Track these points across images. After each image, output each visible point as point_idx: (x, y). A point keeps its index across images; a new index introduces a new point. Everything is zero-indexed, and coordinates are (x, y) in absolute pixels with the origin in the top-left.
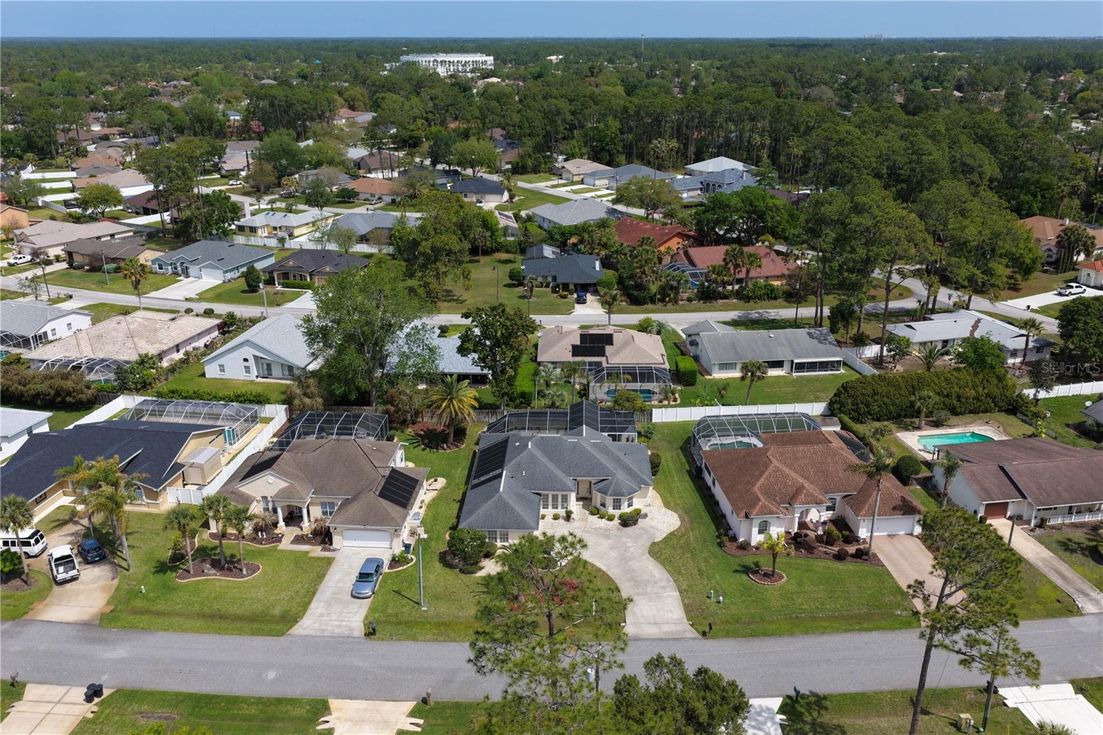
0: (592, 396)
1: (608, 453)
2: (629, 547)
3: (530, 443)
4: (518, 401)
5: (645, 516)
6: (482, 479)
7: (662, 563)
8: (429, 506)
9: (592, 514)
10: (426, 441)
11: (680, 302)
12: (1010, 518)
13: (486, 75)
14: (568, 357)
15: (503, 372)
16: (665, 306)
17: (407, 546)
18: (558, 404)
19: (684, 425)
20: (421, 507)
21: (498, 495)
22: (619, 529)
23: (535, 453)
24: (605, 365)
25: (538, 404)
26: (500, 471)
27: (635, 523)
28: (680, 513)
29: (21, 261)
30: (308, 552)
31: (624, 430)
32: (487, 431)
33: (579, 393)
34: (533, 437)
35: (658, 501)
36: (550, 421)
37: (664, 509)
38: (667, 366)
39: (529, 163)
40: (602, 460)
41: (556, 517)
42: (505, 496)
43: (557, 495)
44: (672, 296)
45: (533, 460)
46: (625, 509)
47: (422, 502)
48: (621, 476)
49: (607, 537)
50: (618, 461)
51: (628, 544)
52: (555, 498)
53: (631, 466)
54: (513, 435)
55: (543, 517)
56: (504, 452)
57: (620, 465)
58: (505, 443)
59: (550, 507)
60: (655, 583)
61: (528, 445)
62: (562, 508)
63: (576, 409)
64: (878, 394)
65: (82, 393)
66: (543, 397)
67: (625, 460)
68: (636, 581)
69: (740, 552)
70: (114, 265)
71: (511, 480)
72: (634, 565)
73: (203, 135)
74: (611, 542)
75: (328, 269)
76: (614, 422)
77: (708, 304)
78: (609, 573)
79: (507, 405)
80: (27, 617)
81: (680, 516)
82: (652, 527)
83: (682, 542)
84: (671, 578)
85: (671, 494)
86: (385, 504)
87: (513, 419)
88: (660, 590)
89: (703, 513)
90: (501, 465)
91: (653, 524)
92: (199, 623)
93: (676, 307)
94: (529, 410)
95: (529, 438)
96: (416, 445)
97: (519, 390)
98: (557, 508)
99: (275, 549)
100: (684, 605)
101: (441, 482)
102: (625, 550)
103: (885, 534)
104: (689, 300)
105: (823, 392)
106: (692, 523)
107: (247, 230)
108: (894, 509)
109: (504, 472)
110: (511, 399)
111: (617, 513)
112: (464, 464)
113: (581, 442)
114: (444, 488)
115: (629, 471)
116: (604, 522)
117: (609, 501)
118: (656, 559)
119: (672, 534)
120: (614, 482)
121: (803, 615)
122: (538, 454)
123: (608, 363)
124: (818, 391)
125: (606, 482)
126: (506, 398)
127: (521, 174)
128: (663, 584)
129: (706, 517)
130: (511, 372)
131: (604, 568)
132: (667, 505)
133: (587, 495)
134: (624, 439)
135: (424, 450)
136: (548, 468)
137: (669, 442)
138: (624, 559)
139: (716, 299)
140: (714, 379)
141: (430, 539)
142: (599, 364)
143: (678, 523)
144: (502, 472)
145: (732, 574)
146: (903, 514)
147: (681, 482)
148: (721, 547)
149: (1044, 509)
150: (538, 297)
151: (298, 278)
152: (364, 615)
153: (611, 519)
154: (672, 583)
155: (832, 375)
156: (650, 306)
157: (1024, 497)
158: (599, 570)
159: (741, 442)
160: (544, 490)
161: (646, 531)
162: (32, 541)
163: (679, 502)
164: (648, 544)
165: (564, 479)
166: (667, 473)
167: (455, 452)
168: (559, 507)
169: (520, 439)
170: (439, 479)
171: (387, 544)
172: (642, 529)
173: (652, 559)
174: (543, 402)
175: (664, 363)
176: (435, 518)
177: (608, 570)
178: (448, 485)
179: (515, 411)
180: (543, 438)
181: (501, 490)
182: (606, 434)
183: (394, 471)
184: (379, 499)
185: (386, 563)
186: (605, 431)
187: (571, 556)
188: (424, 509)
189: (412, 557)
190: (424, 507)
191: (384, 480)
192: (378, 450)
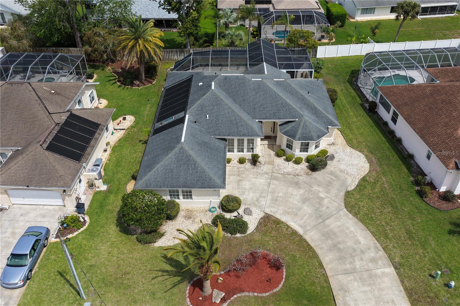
0: (263, 36)
1: (292, 92)
2: (323, 199)
3: (213, 83)
4: (201, 41)
5: (332, 157)
6: (165, 122)
7: (362, 221)
8: (114, 149)
9: (278, 155)
10: (122, 79)
14: (242, 4)
15: (188, 14)
17: (80, 207)
18: (237, 43)
19: (344, 60)
20: (105, 151)
21: (179, 146)
22: (307, 174)
23: (219, 94)
24: (272, 10)
25: (219, 44)
26: (181, 115)
27: (324, 165)
28: (365, 152)
31: (299, 66)
32: (174, 69)
33: (252, 34)
34: (216, 76)
35: (341, 140)
36: (231, 58)
37: (349, 149)
38: (322, 11)
40: (288, 100)
41: (242, 161)
42: (186, 148)
43: (243, 140)
45: (217, 102)
46: (313, 151)
47: (108, 144)
48: (308, 117)
49: (297, 184)
50: (303, 100)
51: (321, 195)
52: (241, 143)
53: (316, 105)
54: (197, 73)
55: (229, 161)
56: (187, 92)
57: (305, 104)
58: (187, 84)
59: (236, 150)
60: (362, 252)
61: (211, 86)
62: (248, 151)
63: (255, 48)
66: (223, 37)
67: (309, 98)
68: (340, 250)
69: (445, 205)
71: (194, 125)
72: (333, 224)
74: (302, 191)
76: (290, 59)
78: (307, 237)
79: (193, 45)
81: (366, 156)
82: (341, 171)
83: (376, 190)
84: (378, 245)
85: (351, 130)
86: (53, 158)
87: (198, 57)
88: (370, 265)
89: (388, 153)
90: (184, 109)
91: (342, 167)
94: (211, 48)
95: (213, 78)
96: (113, 82)
97: (202, 31)
98: (243, 152)
100: (406, 289)
101: (130, 120)
102: (320, 204)
105: (448, 30)
106: (381, 165)
109: (187, 116)
110: (196, 39)
111: (304, 155)
112: (153, 100)
113: (265, 81)
114: (132, 127)
115: (314, 111)
116: (290, 166)
117: (297, 144)
118: (355, 215)
119: (364, 179)
120: (302, 124)
122: (222, 95)
123: (274, 9)
124: (443, 30)
125: (293, 124)
126: (192, 38)
128: (372, 255)
129: (395, 158)
130: (195, 14)
131: (300, 231)
132: (350, 143)
133: (271, 134)
134: (299, 75)
135: (120, 86)
136: (233, 111)
137: (336, 76)
138: (320, 216)
140: (357, 22)
141: (109, 191)
142: (267, 10)
143: (367, 165)
144: (185, 117)
145: (447, 237)
147: (357, 117)
148: (422, 197)
153: (298, 162)
154: (382, 253)
155: (449, 17)
158: (294, 233)
159: (398, 75)
160: (229, 135)
161: (336, 176)
163: (361, 139)
164: (342, 194)
165: (250, 122)
166: (342, 108)
167: (146, 88)
168: (245, 150)
169: (203, 78)
170: (127, 117)
171: (60, 202)
172: (332, 173)
173: (350, 216)
174: (224, 42)
175: (320, 9)
176: (118, 163)
177: (305, 232)
178: (136, 123)
179: (200, 50)
180: (226, 78)
181: (183, 140)
182: (285, 71)
183: (72, 116)
184: (47, 153)
185: (53, 232)
186: (284, 69)
187: (262, 215)
188: (108, 152)
189: (87, 218)
190: (109, 150)
191: (57, 128)
192: (56, 93)
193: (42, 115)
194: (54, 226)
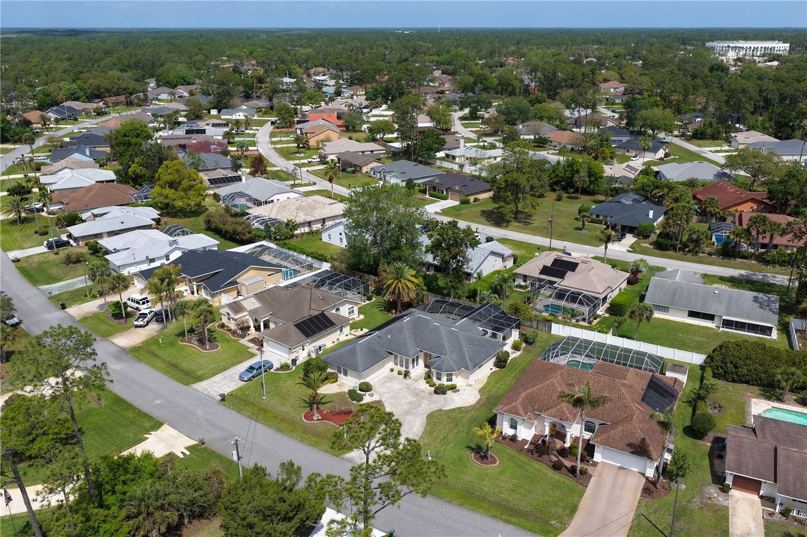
1: (457, 340)
2: (421, 406)
3: (409, 319)
5: (456, 391)
7: (428, 424)
8: (339, 344)
9: (425, 378)
11: (701, 255)
12: (762, 497)
13: (771, 59)
14: (536, 274)
16: (685, 255)
17: (295, 361)
20: (333, 341)
21: (355, 344)
22: (430, 394)
23: (405, 326)
28: (484, 397)
29: (315, 160)
30: (249, 348)
35: (480, 385)
37: (476, 392)
39: (709, 131)
40: (446, 343)
41: (399, 373)
42: (358, 346)
44: (691, 247)
45: (400, 330)
46: (444, 381)
47: (337, 339)
49: (416, 395)
50: (459, 347)
51: (423, 405)
53: (466, 353)
55: (392, 370)
59: (399, 365)
64: (751, 359)
65: (245, 235)
70: (353, 169)
71: (378, 338)
72: (409, 418)
73: (502, 94)
74: (414, 399)
75: (457, 188)
76: (499, 323)
77: (726, 260)
80: (108, 338)
81: (480, 399)
82: (452, 400)
83: (459, 415)
84: (420, 435)
85: (496, 383)
86: (295, 331)
87: (437, 303)
91: (455, 398)
92: (163, 366)
93: (695, 258)
98: (402, 367)
99: (236, 341)
101: (364, 332)
102: (416, 407)
103: (619, 465)
104: (710, 254)
106: (482, 406)
107: (451, 157)
108: (630, 445)
109: (377, 333)
111: (438, 383)
113: (442, 326)
116: (426, 386)
119: (460, 408)
121: (478, 493)
123: (558, 284)
125: (438, 358)
127: (699, 139)
132: (483, 389)
136: (406, 338)
139: (735, 257)
143: (473, 403)
145: (463, 448)
146: (632, 453)
147: (513, 378)
149: (799, 501)
150: (589, 230)
151: (440, 191)
152: (233, 389)
156: (671, 253)
157: (775, 481)
161: (445, 401)
162: (141, 302)
163: (493, 390)
164: (435, 409)
165: (411, 348)
168: (404, 367)
170: (364, 329)
171: (286, 355)
172: (443, 398)
173: (425, 419)
175: (601, 293)
180: (420, 317)
181: (361, 342)
182: (481, 329)
183: (323, 314)
184: (293, 327)
185: (275, 368)
186: (481, 327)
187: (378, 399)
188: (334, 344)
189: (294, 368)
190: (336, 343)
191: (309, 317)
192: (323, 299)
193: (306, 308)
194: (276, 365)
